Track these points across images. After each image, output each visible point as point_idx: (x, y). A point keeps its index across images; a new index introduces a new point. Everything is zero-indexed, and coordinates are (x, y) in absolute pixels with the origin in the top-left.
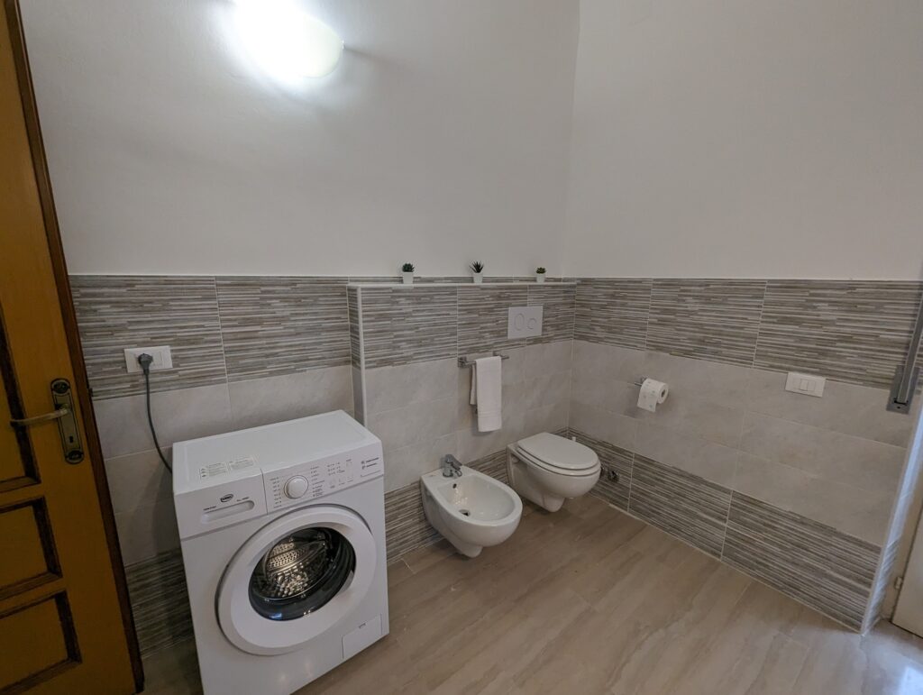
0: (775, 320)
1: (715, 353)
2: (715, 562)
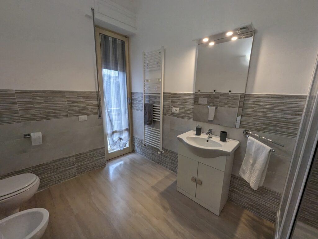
0: (71, 103)
1: (55, 116)
2: (76, 178)
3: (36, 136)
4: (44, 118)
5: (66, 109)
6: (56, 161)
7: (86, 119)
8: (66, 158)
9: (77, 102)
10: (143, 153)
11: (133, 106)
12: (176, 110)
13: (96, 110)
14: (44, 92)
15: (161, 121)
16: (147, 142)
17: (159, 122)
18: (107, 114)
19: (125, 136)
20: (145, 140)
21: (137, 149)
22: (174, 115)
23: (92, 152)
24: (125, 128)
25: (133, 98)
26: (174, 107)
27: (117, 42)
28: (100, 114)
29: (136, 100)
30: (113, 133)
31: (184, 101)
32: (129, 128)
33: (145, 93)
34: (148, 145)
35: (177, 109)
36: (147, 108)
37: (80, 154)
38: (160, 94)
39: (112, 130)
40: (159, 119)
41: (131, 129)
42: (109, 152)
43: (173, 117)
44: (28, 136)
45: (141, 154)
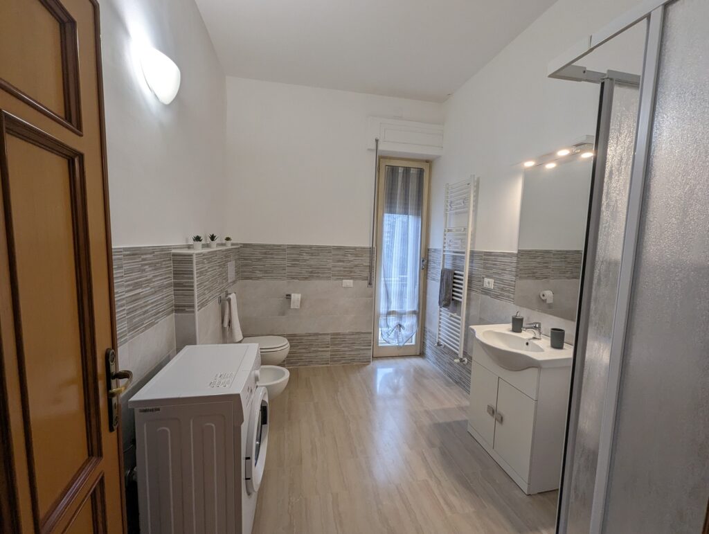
0: (336, 261)
1: (317, 277)
2: (327, 367)
3: (296, 297)
4: (306, 279)
5: (329, 269)
6: (310, 335)
7: (352, 286)
8: (321, 334)
9: (343, 261)
10: (436, 359)
11: (429, 272)
12: (489, 283)
13: (366, 274)
14: (311, 247)
15: (464, 301)
16: (444, 341)
17: (461, 302)
18: (382, 283)
19: (409, 322)
20: (439, 334)
21: (428, 352)
22: (486, 292)
23: (353, 334)
24: (411, 310)
25: (430, 258)
26: (488, 277)
27: (411, 172)
28: (371, 281)
29: (434, 263)
30: (389, 313)
31: (502, 267)
32: (417, 310)
33: (444, 251)
34: (445, 346)
35: (492, 281)
36: (445, 277)
37: (338, 334)
38: (464, 253)
39: (388, 308)
40: (461, 298)
41: (421, 314)
42: (380, 345)
43: (484, 296)
44: (289, 296)
45: (434, 363)
